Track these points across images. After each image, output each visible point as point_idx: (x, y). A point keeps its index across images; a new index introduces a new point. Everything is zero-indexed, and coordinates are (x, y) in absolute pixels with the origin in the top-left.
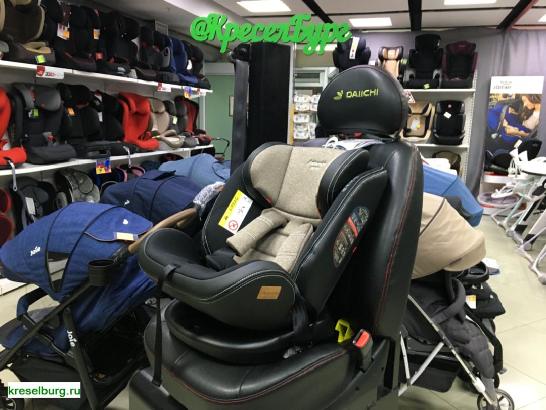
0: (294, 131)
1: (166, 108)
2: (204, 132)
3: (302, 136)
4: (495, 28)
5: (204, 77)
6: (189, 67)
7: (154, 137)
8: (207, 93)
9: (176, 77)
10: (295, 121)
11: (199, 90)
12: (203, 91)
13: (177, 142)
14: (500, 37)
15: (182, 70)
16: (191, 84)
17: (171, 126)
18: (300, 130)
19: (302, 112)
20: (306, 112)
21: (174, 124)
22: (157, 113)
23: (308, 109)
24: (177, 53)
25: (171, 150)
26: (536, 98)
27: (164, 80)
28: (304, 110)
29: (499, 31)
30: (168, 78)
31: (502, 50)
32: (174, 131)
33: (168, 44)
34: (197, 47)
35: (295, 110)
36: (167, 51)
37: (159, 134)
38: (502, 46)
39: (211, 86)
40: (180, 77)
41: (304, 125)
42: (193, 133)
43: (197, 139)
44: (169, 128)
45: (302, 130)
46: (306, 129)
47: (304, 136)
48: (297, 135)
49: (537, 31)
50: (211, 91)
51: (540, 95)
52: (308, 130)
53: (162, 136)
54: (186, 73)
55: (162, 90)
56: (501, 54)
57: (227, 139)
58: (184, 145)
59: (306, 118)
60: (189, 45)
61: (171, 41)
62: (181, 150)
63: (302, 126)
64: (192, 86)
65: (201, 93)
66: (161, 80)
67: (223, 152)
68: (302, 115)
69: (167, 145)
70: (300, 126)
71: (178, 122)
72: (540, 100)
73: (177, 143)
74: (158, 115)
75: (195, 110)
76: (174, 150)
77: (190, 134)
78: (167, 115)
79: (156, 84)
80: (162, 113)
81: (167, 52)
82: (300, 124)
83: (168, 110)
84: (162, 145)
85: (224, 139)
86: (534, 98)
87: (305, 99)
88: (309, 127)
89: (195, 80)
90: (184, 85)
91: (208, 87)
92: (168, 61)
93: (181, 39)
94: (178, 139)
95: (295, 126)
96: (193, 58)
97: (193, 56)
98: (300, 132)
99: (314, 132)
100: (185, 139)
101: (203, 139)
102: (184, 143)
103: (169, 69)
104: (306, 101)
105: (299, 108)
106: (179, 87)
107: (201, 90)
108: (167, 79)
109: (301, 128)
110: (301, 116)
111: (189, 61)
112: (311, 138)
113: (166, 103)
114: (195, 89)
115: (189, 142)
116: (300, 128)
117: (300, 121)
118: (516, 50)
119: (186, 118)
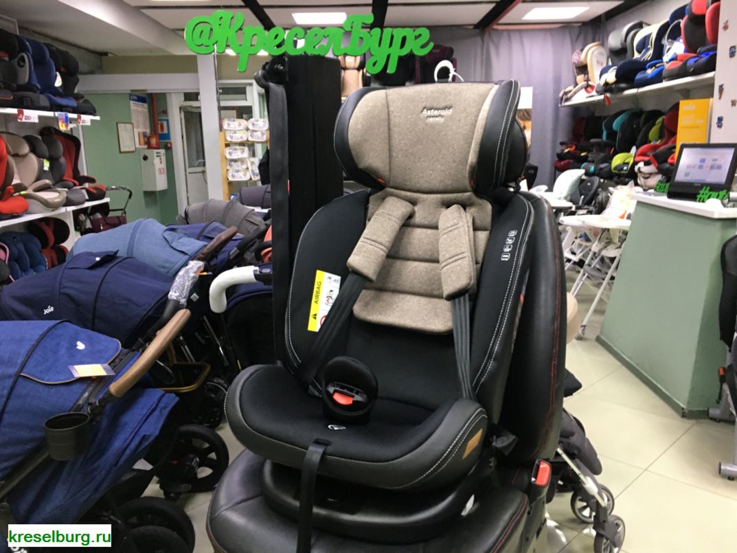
0: (228, 170)
1: (30, 147)
2: (91, 180)
3: (241, 177)
4: (472, 27)
5: (83, 97)
6: (58, 83)
7: (17, 194)
8: (92, 121)
9: (43, 100)
10: (228, 156)
11: (79, 117)
12: (87, 119)
13: (56, 198)
14: (479, 40)
15: (49, 88)
16: (68, 109)
17: (41, 175)
18: (237, 168)
19: (236, 144)
20: (242, 144)
21: (45, 171)
22: (16, 156)
23: (245, 139)
24: (39, 62)
25: (48, 211)
26: (525, 113)
27: (25, 104)
28: (240, 140)
29: (477, 31)
30: (32, 101)
31: (482, 55)
32: (47, 181)
33: (25, 49)
34: (66, 52)
35: (226, 140)
36: (23, 59)
37: (25, 189)
38: (482, 49)
39: (97, 110)
40: (50, 99)
41: (242, 161)
42: (77, 183)
43: (84, 191)
44: (38, 179)
45: (239, 168)
46: (244, 167)
47: (243, 176)
48: (233, 176)
49: (520, 31)
50: (98, 118)
51: (529, 110)
52: (248, 168)
53: (30, 191)
54: (55, 92)
55: (24, 120)
56: (482, 61)
57: (128, 188)
58: (68, 203)
59: (243, 151)
60: (54, 48)
61: (27, 43)
62: (63, 210)
63: (239, 163)
64: (70, 112)
65: (84, 122)
66: (21, 104)
67: (122, 208)
68: (237, 147)
69: (42, 205)
70: (237, 164)
71: (51, 167)
72: (530, 116)
73: (56, 200)
74: (20, 159)
75: (74, 149)
76: (53, 211)
77: (72, 184)
78: (33, 157)
79: (14, 111)
80: (25, 156)
81: (24, 61)
82: (235, 161)
83: (33, 150)
84: (33, 204)
85: (124, 189)
86: (523, 114)
87: (240, 125)
88: (249, 164)
89: (73, 103)
90: (57, 111)
91: (93, 113)
92: (25, 75)
93: (42, 40)
94: (56, 194)
95: (228, 163)
96: (62, 70)
97: (64, 67)
98: (238, 171)
99: (257, 171)
100: (67, 192)
101: (94, 191)
102: (67, 198)
103: (29, 87)
104: (241, 128)
105: (231, 137)
106: (50, 114)
107: (83, 117)
108: (30, 104)
109: (238, 166)
110: (236, 149)
111: (58, 73)
112: (253, 179)
113: (29, 140)
114: (74, 116)
115: (74, 197)
116: (236, 166)
117: (234, 157)
118: (498, 54)
119: (62, 160)
